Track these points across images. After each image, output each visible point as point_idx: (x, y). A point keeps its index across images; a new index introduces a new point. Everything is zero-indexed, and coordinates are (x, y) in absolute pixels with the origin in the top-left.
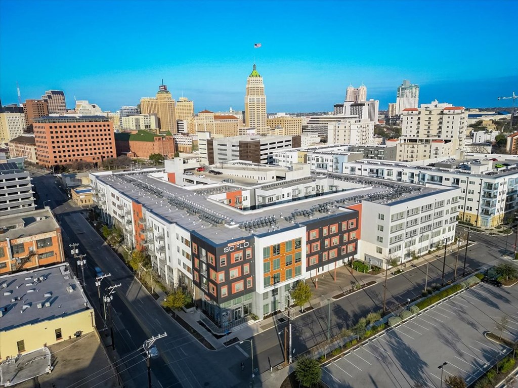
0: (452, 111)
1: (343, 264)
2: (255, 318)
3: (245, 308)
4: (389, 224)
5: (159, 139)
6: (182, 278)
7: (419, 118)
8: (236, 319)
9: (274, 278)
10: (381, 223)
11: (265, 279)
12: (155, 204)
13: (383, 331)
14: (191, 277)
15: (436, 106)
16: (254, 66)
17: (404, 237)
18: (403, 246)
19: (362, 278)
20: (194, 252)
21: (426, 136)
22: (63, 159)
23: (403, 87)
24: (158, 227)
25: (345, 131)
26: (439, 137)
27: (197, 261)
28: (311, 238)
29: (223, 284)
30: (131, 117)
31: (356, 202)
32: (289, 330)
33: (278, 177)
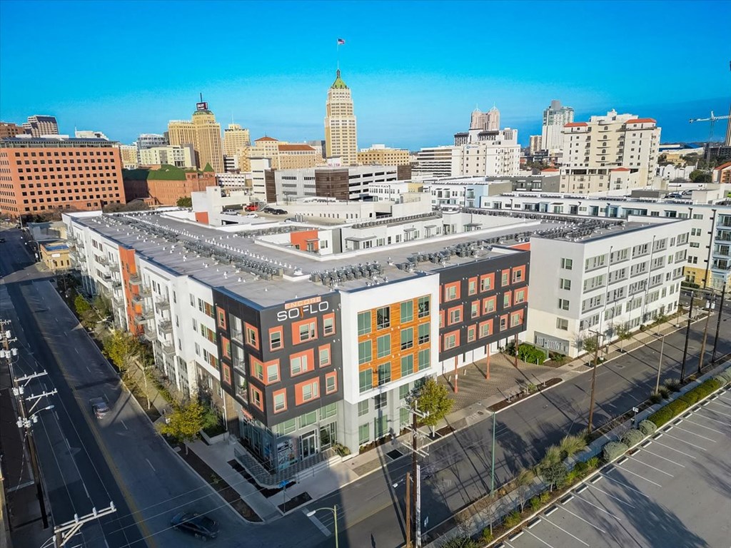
0: (639, 125)
1: (498, 351)
2: (342, 451)
3: (323, 432)
4: (581, 276)
5: (194, 177)
6: (203, 379)
7: (589, 138)
8: (306, 454)
9: (380, 373)
10: (566, 274)
11: (361, 375)
12: (162, 250)
13: (598, 471)
14: (216, 374)
15: (614, 119)
16: (338, 72)
17: (604, 301)
18: (602, 316)
19: (535, 373)
20: (220, 325)
21: (600, 164)
22: (39, 205)
23: (551, 110)
24: (159, 285)
25: (478, 159)
26: (620, 164)
27: (226, 342)
28: (447, 299)
29: (276, 387)
30: (153, 150)
31: (520, 241)
32: (415, 479)
33: (378, 214)
